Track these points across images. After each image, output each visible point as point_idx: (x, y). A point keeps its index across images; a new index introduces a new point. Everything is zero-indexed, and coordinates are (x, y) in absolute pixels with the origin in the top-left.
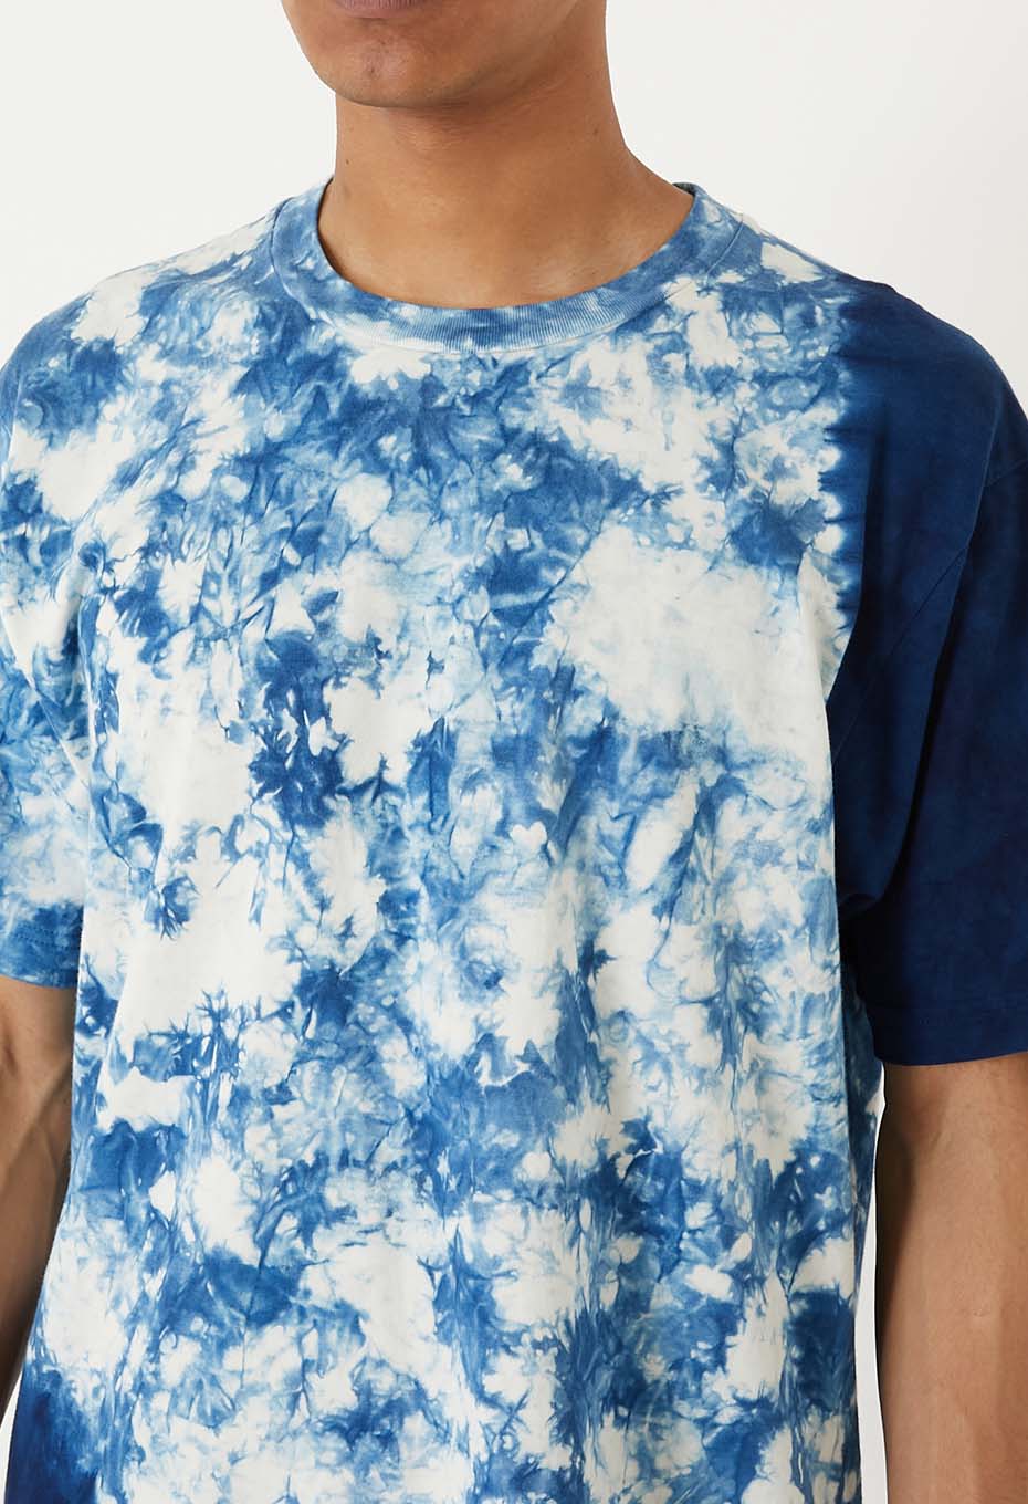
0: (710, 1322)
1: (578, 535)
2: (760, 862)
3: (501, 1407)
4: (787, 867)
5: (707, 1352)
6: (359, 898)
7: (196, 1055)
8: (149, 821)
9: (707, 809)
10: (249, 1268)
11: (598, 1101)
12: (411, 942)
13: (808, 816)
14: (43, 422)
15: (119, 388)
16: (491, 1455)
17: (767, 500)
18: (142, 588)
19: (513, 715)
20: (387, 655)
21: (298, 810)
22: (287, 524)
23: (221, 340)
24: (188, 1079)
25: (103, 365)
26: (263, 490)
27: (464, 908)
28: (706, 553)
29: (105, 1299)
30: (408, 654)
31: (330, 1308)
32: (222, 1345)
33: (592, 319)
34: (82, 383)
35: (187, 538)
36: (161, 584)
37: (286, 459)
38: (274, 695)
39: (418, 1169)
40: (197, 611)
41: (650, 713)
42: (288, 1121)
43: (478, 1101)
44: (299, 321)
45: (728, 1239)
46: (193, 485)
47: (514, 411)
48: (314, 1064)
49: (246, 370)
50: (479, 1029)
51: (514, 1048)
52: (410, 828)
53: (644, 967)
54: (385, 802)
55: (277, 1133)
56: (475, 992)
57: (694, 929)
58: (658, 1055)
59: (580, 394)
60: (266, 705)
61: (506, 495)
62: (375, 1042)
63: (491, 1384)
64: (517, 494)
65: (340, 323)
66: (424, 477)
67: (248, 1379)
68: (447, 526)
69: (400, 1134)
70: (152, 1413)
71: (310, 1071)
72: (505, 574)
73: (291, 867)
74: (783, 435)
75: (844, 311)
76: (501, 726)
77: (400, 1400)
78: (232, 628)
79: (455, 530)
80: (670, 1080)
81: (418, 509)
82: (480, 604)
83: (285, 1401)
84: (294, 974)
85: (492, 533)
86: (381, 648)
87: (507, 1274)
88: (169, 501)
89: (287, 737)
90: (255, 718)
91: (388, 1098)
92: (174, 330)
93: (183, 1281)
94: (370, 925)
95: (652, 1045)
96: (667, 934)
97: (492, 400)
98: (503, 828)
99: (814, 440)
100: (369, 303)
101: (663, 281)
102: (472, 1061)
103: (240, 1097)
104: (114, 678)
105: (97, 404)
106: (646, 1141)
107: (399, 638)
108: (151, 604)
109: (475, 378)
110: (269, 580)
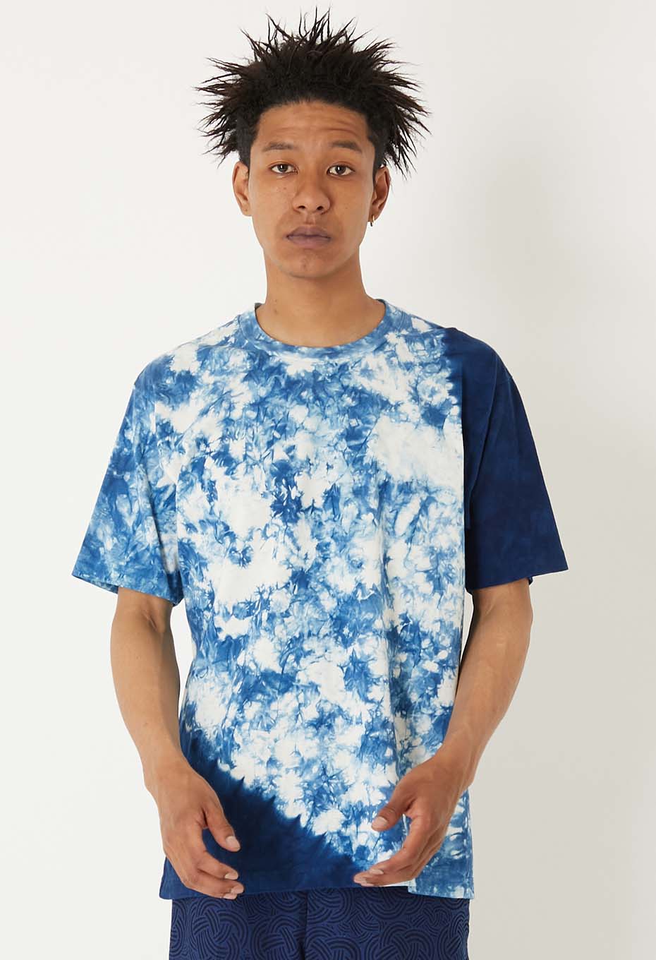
0: (432, 680)
1: (373, 418)
2: (445, 525)
3: (375, 703)
4: (454, 525)
5: (431, 691)
6: (310, 546)
7: (254, 608)
8: (230, 531)
9: (424, 507)
10: (278, 674)
11: (390, 607)
12: (328, 560)
13: (458, 507)
14: (169, 403)
15: (196, 387)
16: (373, 718)
17: (430, 405)
18: (222, 451)
19: (359, 480)
20: (312, 464)
21: (288, 518)
22: (273, 424)
23: (233, 365)
24: (250, 618)
25: (188, 381)
26: (262, 414)
27: (348, 544)
28: (414, 423)
29: (220, 700)
30: (319, 464)
31: (307, 685)
32: (270, 702)
33: (366, 347)
34: (181, 387)
35: (237, 433)
36: (230, 449)
37: (268, 402)
38: (278, 481)
39: (336, 635)
40: (245, 457)
41: (401, 476)
42: (290, 623)
43: (358, 605)
44: (266, 356)
45: (436, 651)
46: (236, 415)
47: (345, 380)
48: (298, 603)
49: (246, 374)
50: (357, 582)
51: (369, 586)
52: (326, 521)
53: (403, 561)
54: (315, 514)
55: (286, 627)
56: (354, 570)
57: (420, 547)
58: (409, 590)
59: (366, 372)
60: (275, 485)
61: (347, 408)
62: (318, 594)
63: (370, 696)
64: (351, 408)
65: (281, 355)
66: (319, 404)
67: (280, 712)
68: (328, 420)
69: (328, 624)
70: (242, 731)
71: (296, 605)
72: (351, 434)
73: (287, 537)
74: (433, 380)
75: (443, 340)
76: (355, 484)
77: (333, 713)
78: (260, 461)
79: (331, 421)
80: (414, 599)
81: (318, 415)
82: (343, 445)
83: (293, 718)
84: (290, 573)
85: (344, 421)
86: (311, 462)
87: (373, 659)
88: (228, 421)
89: (284, 495)
90: (272, 490)
91: (323, 612)
92: (213, 364)
93: (252, 683)
94: (314, 555)
95: (407, 587)
96: (410, 549)
97: (337, 376)
98: (359, 516)
99: (444, 381)
100: (290, 348)
101: (385, 334)
102: (355, 593)
103: (271, 617)
104: (214, 482)
105: (188, 394)
106: (407, 620)
107: (315, 458)
108: (226, 456)
109: (330, 370)
110: (270, 444)
